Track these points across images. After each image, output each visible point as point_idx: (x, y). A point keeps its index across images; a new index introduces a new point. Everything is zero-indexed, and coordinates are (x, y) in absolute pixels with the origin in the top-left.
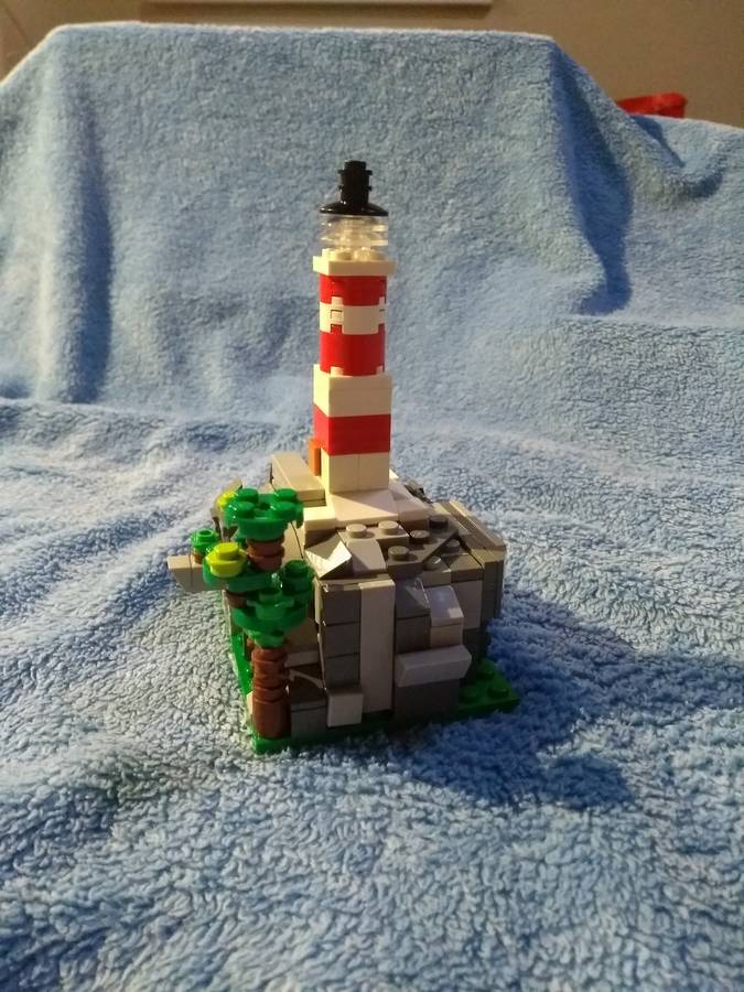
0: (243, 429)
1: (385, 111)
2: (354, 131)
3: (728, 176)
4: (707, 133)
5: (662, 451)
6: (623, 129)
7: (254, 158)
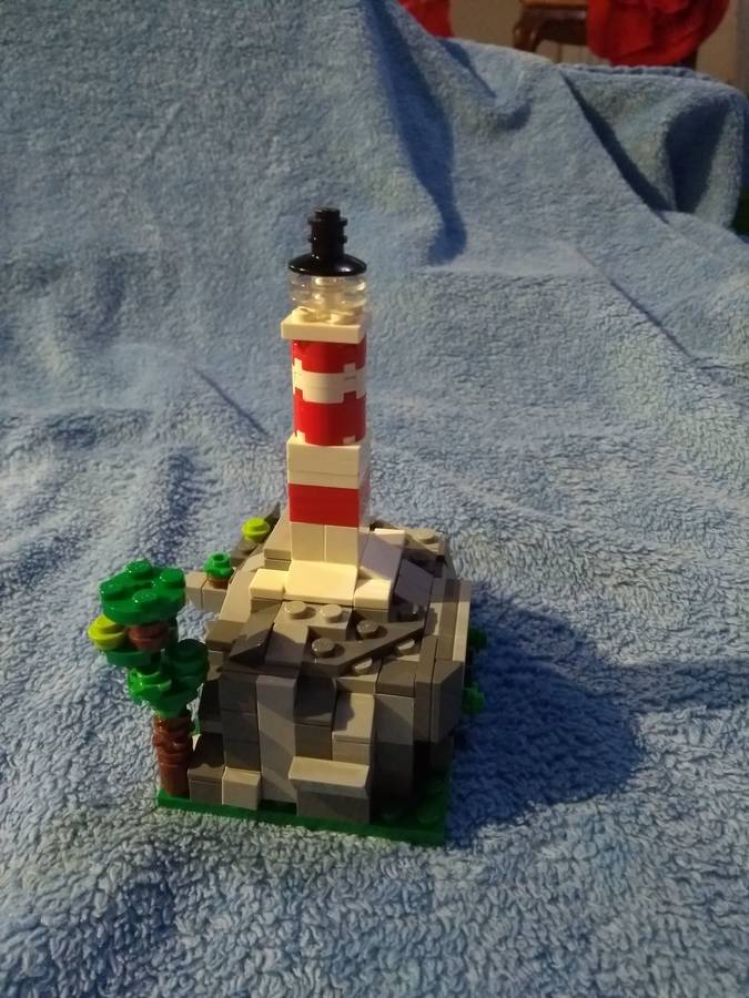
0: (111, 420)
1: (189, 38)
2: (159, 59)
3: (536, 107)
4: (512, 61)
5: (529, 402)
6: (436, 58)
7: (47, 93)
